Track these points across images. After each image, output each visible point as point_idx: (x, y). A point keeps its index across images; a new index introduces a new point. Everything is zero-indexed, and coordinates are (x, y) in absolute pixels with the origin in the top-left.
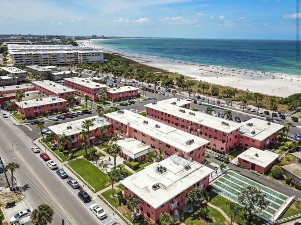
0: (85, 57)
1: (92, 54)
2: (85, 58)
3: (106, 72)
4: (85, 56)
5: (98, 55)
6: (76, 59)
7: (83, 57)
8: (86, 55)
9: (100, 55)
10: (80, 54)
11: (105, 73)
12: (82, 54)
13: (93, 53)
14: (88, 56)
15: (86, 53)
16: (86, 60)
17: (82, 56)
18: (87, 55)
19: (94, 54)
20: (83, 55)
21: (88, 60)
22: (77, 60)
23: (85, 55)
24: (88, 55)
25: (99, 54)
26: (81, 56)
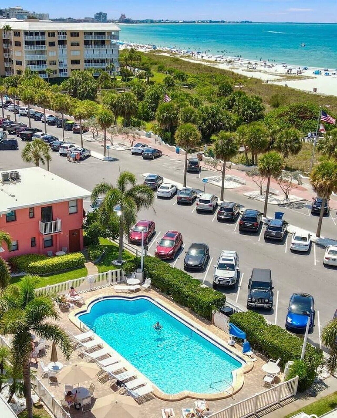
0: (40, 48)
1: (69, 39)
2: (42, 52)
3: (126, 124)
4: (38, 43)
5: (96, 43)
6: (6, 60)
7: (29, 48)
8: (43, 43)
9: (103, 42)
10: (17, 33)
11: (120, 132)
12: (26, 33)
13: (75, 34)
14: (52, 44)
15: (43, 33)
16: (44, 62)
17: (27, 43)
18: (48, 39)
19: (81, 39)
20: (29, 38)
21: (53, 63)
22: (7, 65)
23: (39, 38)
24: (52, 39)
25: (100, 38)
26: (23, 43)
